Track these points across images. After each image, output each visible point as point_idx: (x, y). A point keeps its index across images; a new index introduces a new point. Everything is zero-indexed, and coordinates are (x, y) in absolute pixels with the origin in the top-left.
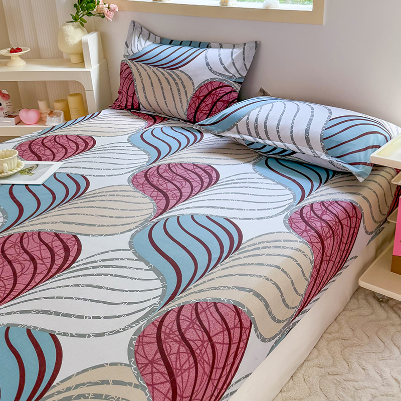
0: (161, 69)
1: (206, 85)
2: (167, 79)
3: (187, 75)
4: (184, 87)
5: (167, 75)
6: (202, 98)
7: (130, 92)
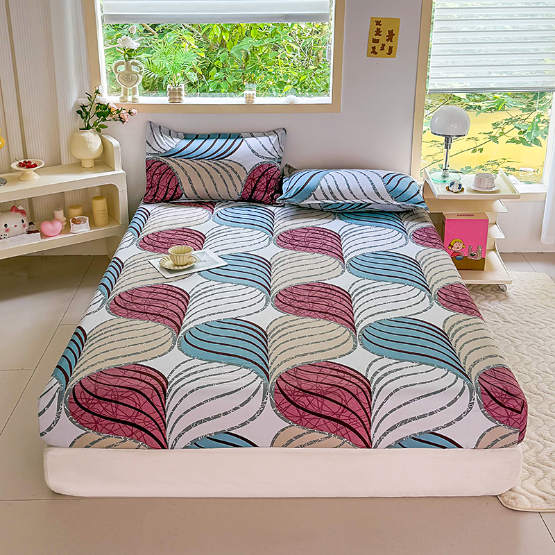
0: (205, 161)
1: (258, 167)
2: (215, 169)
3: (236, 163)
4: (236, 173)
5: (213, 165)
6: (257, 179)
7: (172, 185)
